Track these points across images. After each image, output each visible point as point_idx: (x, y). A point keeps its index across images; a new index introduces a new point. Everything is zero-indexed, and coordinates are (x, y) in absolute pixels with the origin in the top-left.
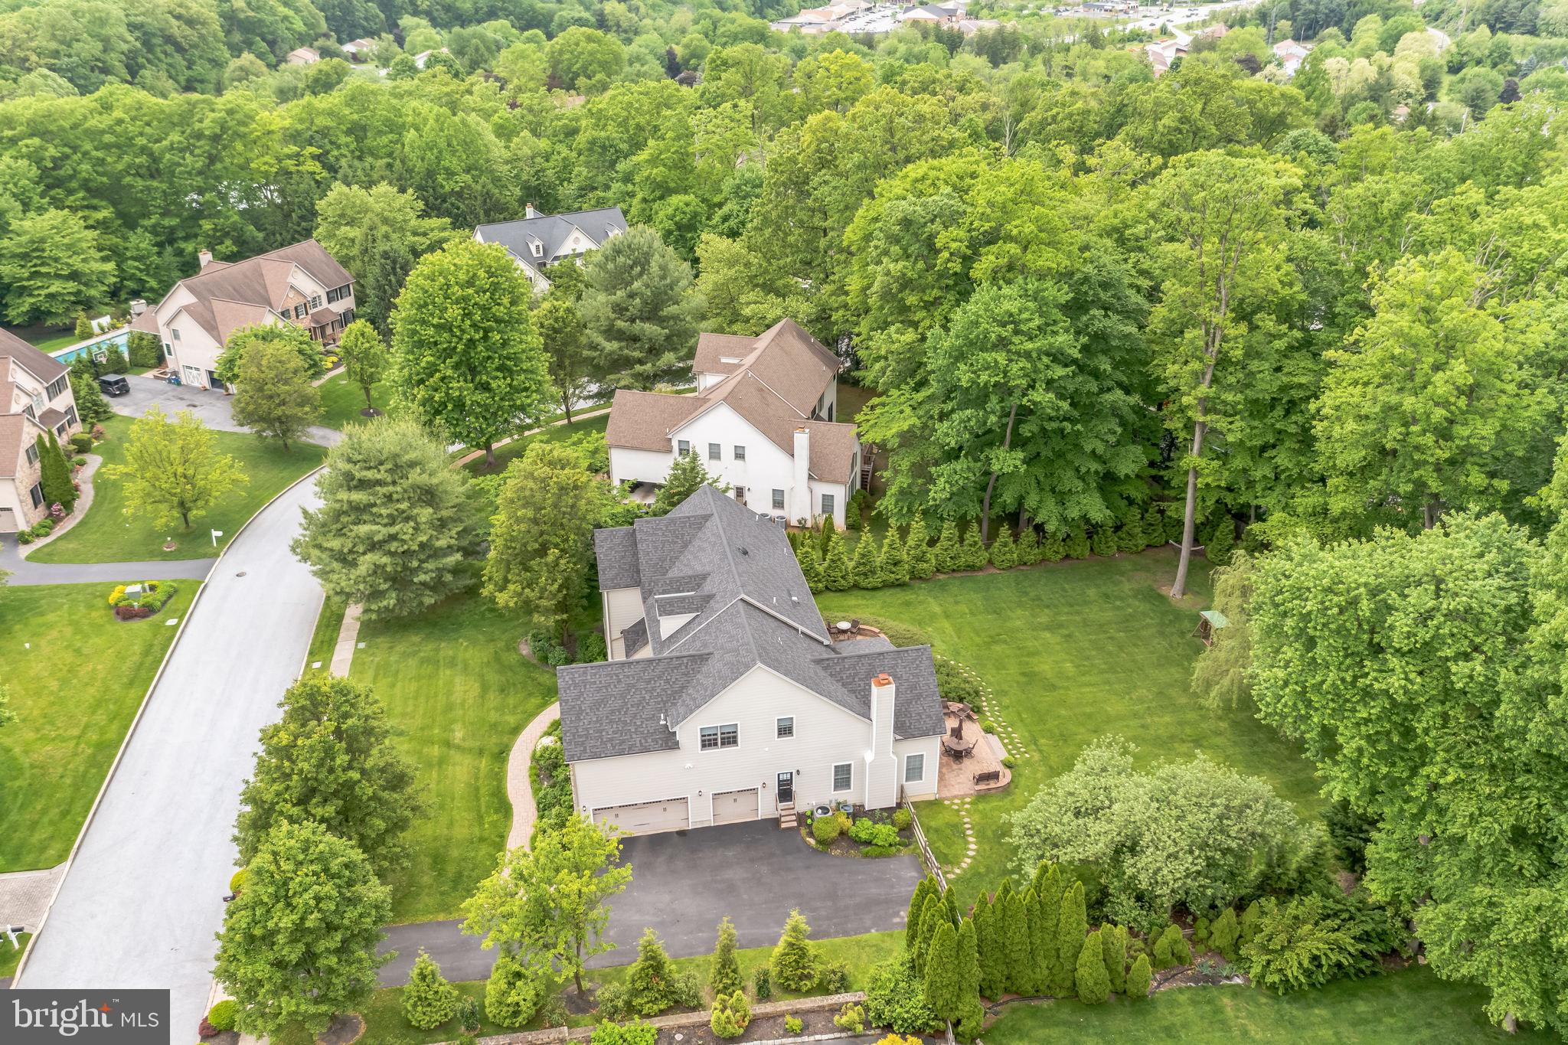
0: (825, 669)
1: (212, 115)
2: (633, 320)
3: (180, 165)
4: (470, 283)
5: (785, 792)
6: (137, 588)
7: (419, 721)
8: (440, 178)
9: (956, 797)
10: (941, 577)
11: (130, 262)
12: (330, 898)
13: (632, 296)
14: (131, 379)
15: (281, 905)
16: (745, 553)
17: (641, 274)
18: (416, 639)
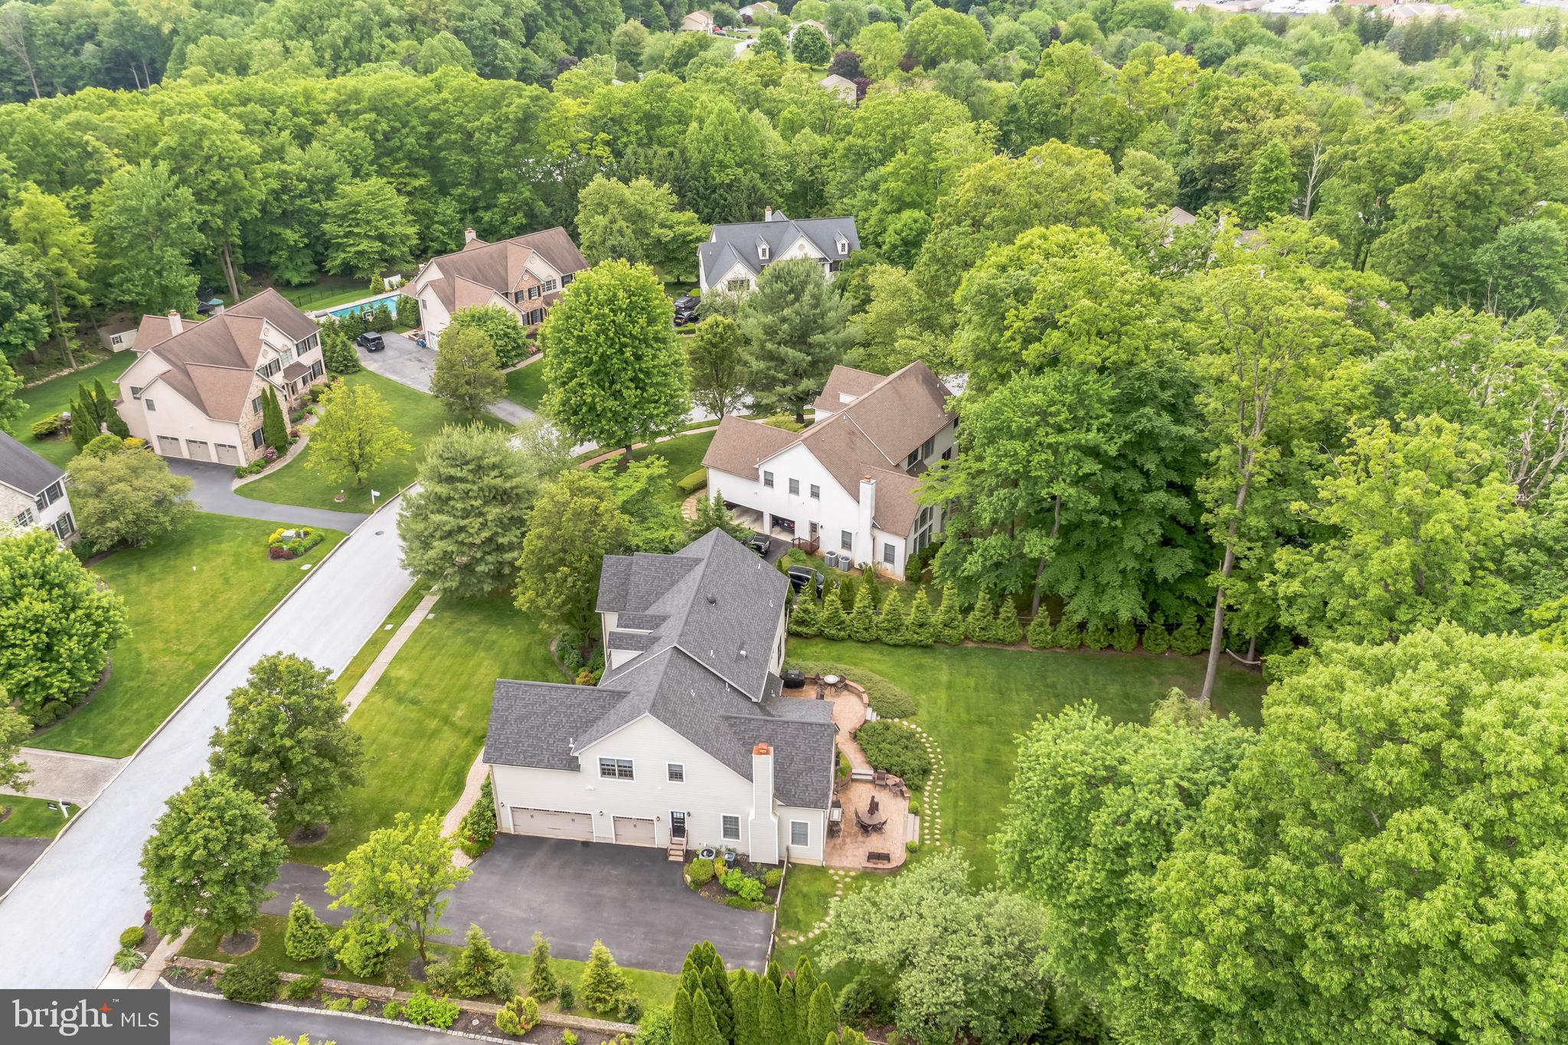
0: (731, 726)
1: (518, 101)
2: (779, 344)
3: (486, 143)
4: (611, 301)
5: (678, 828)
6: (291, 533)
7: (435, 695)
8: (713, 170)
9: (842, 868)
10: (970, 645)
11: (436, 226)
12: (218, 840)
13: (784, 320)
14: (389, 338)
15: (181, 837)
16: (713, 602)
17: (793, 303)
18: (474, 619)
